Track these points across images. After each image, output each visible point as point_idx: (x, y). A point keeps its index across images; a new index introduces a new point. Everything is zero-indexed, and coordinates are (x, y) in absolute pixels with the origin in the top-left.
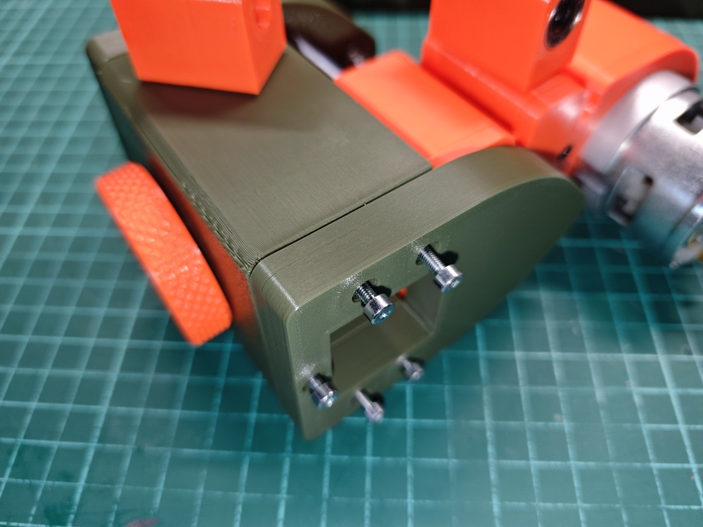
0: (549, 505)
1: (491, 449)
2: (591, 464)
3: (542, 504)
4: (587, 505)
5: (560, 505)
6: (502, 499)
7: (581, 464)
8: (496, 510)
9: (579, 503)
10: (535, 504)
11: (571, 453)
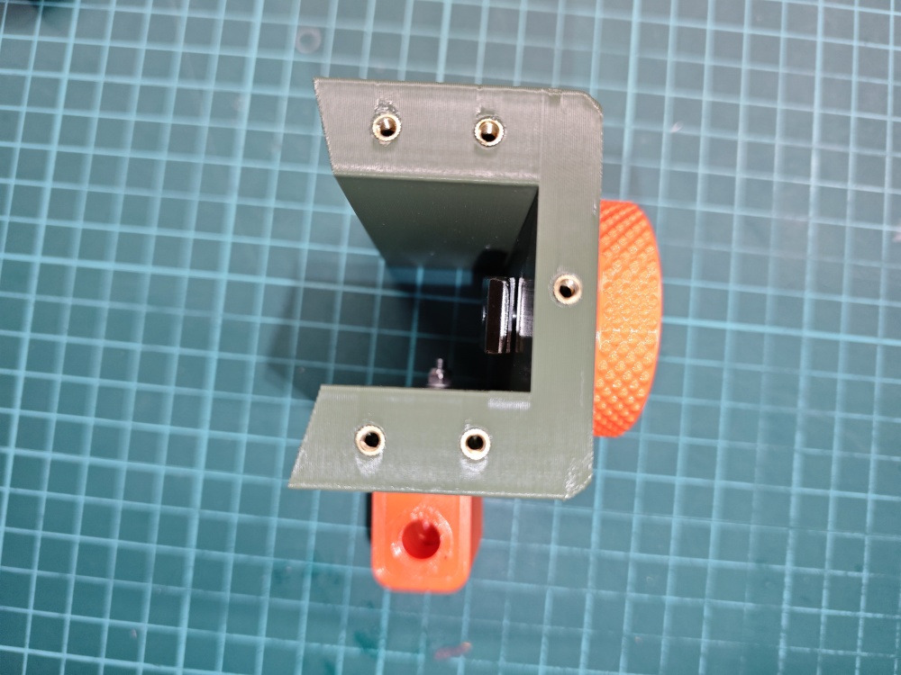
0: (831, 652)
1: (786, 595)
2: (879, 616)
3: (824, 651)
4: (865, 654)
5: (841, 652)
6: (789, 643)
7: (870, 615)
8: (782, 653)
9: (859, 651)
10: (818, 650)
11: (863, 603)
